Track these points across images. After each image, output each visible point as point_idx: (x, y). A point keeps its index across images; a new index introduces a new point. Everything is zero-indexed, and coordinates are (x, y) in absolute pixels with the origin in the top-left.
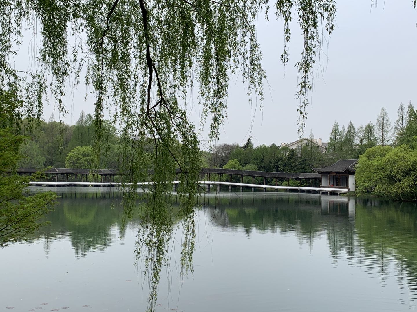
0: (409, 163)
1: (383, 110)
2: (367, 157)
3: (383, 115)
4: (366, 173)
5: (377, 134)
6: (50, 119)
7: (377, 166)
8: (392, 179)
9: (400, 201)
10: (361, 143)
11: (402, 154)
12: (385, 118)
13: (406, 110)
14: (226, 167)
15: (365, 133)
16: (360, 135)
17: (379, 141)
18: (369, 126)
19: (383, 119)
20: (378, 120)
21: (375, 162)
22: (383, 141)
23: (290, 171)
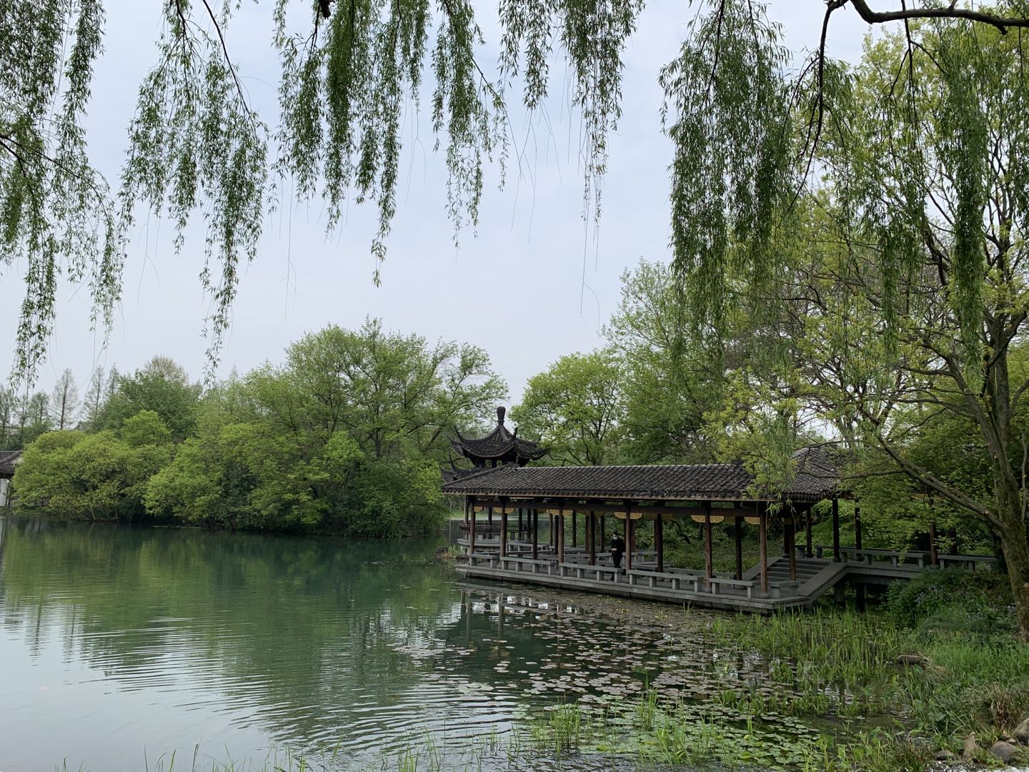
0: (113, 460)
1: (68, 372)
2: (40, 448)
3: (67, 380)
4: (36, 475)
5: (53, 410)
7: (57, 463)
8: (81, 486)
9: (91, 521)
10: (23, 424)
11: (102, 446)
12: (70, 386)
13: (107, 376)
15: (31, 407)
16: (21, 410)
17: (54, 422)
18: (39, 396)
19: (66, 388)
20: (57, 389)
21: (55, 457)
22: (62, 422)
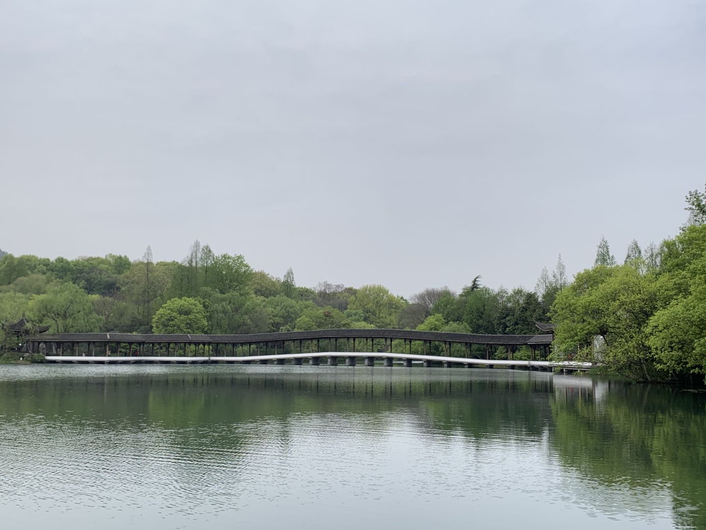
6: (144, 256)
9: (646, 383)
14: (421, 328)
18: (665, 243)
23: (525, 333)
